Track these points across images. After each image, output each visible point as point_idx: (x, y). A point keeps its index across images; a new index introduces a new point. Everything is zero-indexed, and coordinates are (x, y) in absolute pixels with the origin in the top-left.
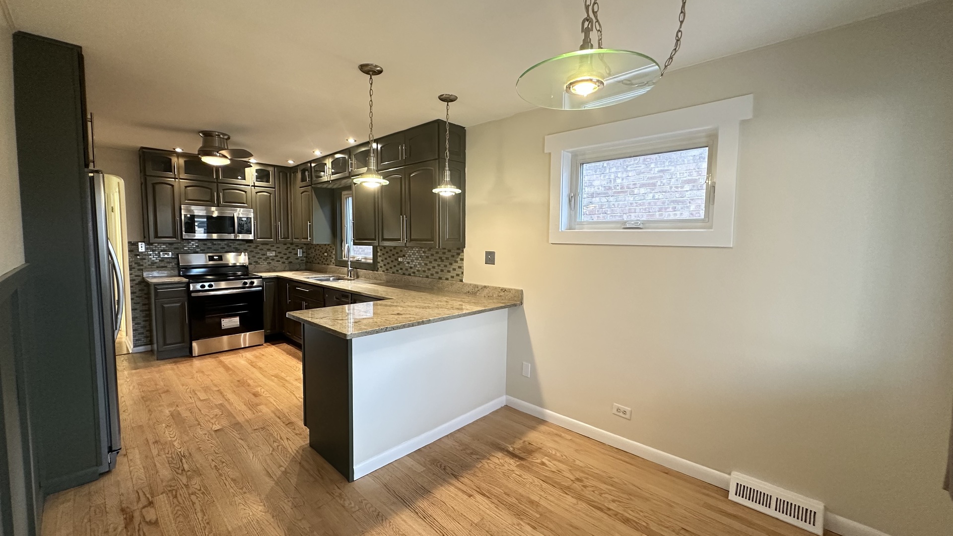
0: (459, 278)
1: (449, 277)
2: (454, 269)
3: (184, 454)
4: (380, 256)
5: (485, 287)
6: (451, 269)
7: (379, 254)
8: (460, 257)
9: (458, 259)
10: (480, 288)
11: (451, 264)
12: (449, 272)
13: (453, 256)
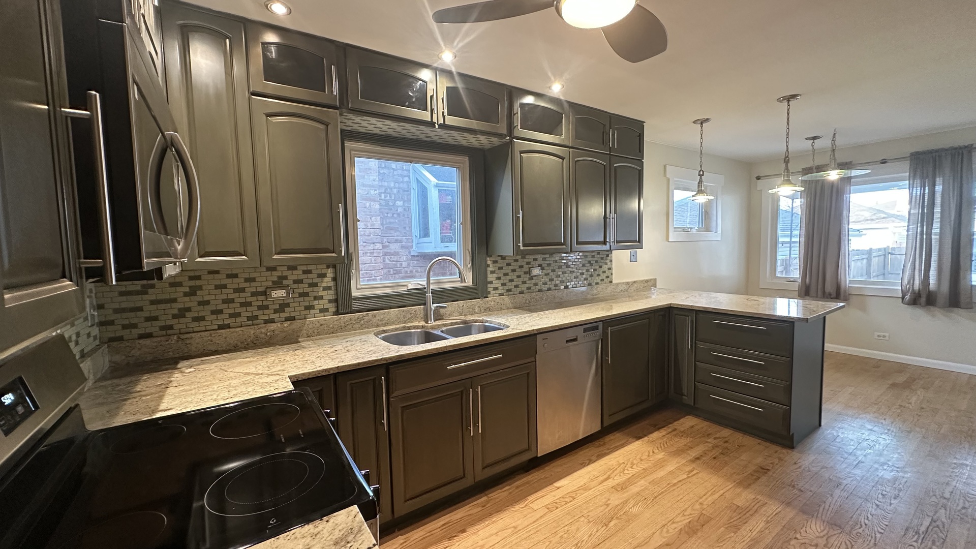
0: (609, 279)
1: (599, 281)
2: (604, 272)
3: (914, 536)
4: (492, 272)
5: (635, 282)
6: (601, 273)
7: (490, 269)
8: (609, 258)
9: (608, 261)
10: (631, 284)
11: (601, 267)
12: (599, 275)
13: (602, 258)
